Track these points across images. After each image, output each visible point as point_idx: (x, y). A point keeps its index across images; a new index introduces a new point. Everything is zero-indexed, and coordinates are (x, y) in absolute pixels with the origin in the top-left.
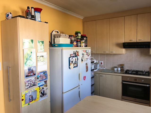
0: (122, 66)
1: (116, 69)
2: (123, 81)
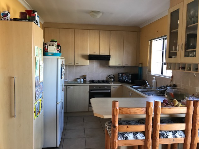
1: (79, 80)
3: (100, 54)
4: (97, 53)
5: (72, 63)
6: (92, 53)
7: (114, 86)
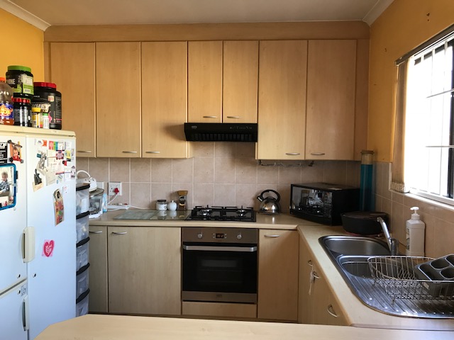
0: (180, 197)
1: (162, 207)
2: (184, 243)
3: (226, 121)
4: (216, 118)
5: (136, 153)
6: (197, 118)
7: (268, 233)
